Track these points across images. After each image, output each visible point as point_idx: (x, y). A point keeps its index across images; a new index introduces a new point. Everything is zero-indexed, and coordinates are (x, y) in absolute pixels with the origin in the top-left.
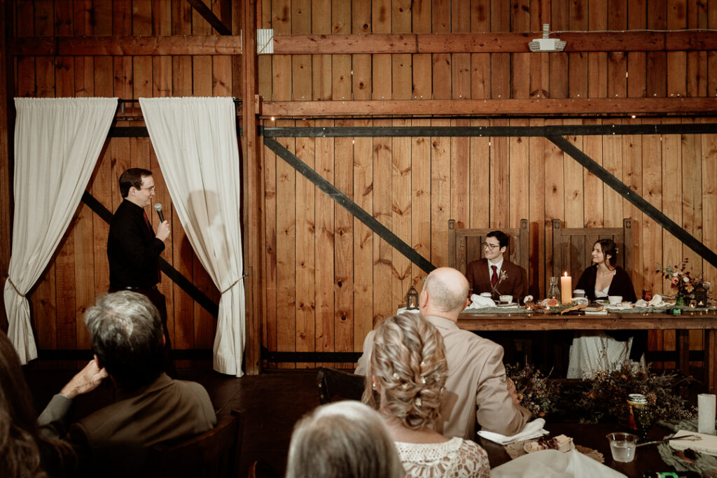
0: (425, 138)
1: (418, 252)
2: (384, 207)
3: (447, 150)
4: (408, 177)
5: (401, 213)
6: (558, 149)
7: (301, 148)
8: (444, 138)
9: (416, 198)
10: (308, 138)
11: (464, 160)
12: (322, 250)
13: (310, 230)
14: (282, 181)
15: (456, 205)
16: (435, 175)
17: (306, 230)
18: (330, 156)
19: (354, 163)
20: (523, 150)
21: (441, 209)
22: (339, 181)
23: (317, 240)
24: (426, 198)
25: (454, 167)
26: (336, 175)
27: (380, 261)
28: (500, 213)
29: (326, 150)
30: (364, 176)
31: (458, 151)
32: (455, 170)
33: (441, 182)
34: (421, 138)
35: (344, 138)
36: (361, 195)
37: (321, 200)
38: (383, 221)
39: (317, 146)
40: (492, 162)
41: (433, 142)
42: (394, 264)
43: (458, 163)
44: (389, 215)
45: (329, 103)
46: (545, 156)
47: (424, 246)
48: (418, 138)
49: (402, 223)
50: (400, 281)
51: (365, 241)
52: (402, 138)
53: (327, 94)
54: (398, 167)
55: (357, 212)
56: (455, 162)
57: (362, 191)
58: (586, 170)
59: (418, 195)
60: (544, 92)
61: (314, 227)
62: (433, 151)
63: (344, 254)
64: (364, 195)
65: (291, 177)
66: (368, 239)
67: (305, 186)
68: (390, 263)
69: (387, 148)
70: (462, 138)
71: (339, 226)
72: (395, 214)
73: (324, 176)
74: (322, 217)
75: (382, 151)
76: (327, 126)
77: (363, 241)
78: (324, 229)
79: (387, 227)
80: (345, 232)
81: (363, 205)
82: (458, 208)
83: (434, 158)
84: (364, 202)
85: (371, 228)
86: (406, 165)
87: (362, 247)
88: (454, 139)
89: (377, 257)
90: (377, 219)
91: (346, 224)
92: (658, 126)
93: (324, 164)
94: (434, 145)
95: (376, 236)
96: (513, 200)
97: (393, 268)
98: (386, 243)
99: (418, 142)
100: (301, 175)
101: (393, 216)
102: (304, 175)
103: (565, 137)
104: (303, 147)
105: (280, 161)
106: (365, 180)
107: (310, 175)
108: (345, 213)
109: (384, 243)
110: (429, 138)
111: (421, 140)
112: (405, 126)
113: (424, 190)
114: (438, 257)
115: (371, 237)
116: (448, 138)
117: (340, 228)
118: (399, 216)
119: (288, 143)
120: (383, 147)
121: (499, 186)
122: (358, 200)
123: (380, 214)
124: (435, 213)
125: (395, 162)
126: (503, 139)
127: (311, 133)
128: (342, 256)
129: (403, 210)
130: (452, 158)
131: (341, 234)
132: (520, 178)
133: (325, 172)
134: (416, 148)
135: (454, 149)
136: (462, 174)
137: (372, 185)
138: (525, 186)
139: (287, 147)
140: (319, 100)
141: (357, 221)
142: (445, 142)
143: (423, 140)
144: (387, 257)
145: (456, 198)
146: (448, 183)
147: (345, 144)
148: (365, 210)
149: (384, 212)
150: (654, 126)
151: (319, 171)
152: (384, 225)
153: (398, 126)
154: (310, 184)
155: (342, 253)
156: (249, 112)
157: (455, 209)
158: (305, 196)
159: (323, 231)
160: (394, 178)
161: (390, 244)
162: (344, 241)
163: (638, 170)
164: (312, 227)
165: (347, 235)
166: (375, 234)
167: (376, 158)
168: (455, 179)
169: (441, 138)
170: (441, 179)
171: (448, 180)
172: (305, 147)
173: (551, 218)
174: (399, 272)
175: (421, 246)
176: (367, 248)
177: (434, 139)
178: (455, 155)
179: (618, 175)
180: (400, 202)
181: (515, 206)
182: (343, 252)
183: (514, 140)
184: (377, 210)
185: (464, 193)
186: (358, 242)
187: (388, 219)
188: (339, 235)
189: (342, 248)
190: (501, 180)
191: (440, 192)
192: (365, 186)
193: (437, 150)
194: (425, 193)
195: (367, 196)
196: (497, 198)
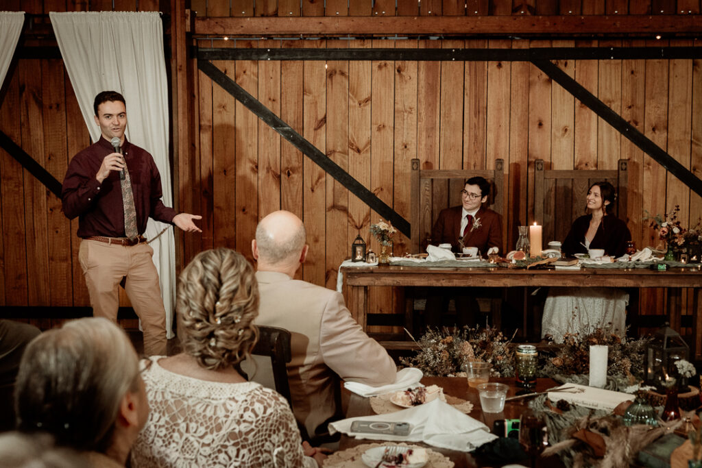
0: (388, 62)
1: (378, 197)
2: (339, 144)
3: (414, 75)
4: (368, 108)
5: (359, 151)
6: (545, 76)
7: (242, 73)
8: (411, 62)
9: (376, 133)
10: (249, 61)
11: (433, 89)
12: (267, 194)
13: (252, 169)
14: (220, 112)
15: (423, 143)
16: (399, 106)
17: (248, 170)
18: (275, 83)
19: (304, 91)
20: (504, 74)
21: (406, 147)
22: (287, 113)
23: (260, 182)
24: (388, 133)
25: (422, 95)
26: (283, 106)
27: (334, 207)
28: (476, 152)
29: (271, 75)
30: (316, 107)
31: (427, 77)
32: (422, 100)
33: (406, 114)
34: (383, 62)
35: (292, 62)
36: (312, 129)
37: (265, 134)
38: (337, 160)
39: (260, 71)
40: (467, 91)
41: (397, 66)
42: (350, 210)
43: (427, 92)
44: (345, 153)
45: (273, 19)
46: (530, 85)
47: (385, 190)
48: (380, 62)
49: (360, 163)
50: (358, 231)
51: (316, 184)
52: (361, 62)
53: (271, 10)
54: (355, 97)
55: (307, 149)
56: (423, 91)
57: (314, 125)
58: (578, 102)
59: (379, 129)
60: (529, 8)
61: (257, 167)
62: (398, 77)
63: (292, 199)
64: (315, 129)
65: (230, 107)
66: (320, 181)
67: (246, 118)
68: (345, 210)
69: (342, 74)
70: (431, 62)
71: (286, 165)
72: (351, 151)
73: (269, 106)
74: (266, 155)
75: (337, 78)
76: (272, 47)
77: (314, 182)
78: (269, 169)
79: (342, 167)
80: (293, 173)
81: (315, 141)
82: (426, 145)
83: (398, 86)
84: (315, 137)
85: (323, 168)
86: (365, 95)
87: (313, 191)
88: (422, 63)
89: (330, 202)
90: (331, 158)
91: (295, 163)
92: (665, 49)
93: (270, 92)
94: (399, 71)
95: (330, 178)
96: (491, 136)
97: (349, 215)
98: (341, 186)
99: (380, 67)
100: (242, 105)
101: (350, 155)
102: (245, 105)
103: (554, 61)
104: (245, 72)
105: (218, 89)
106: (316, 112)
107: (253, 105)
108: (293, 150)
109: (339, 185)
110: (393, 62)
111: (383, 64)
112: (365, 47)
113: (386, 124)
114: (402, 203)
115: (324, 179)
116: (415, 63)
117: (287, 168)
118: (357, 154)
119: (227, 68)
120: (338, 72)
121: (474, 120)
122: (308, 136)
123: (334, 151)
124: (399, 151)
125: (353, 91)
126: (480, 64)
127: (253, 54)
128: (289, 201)
129: (361, 147)
130: (420, 86)
131: (289, 174)
132: (499, 110)
133: (270, 103)
134: (377, 74)
135: (422, 76)
136: (431, 106)
137: (325, 117)
138: (504, 120)
139: (226, 72)
140: (263, 16)
141: (308, 161)
142: (411, 65)
143: (385, 65)
144: (342, 203)
145: (424, 134)
146: (414, 116)
147: (294, 69)
148: (317, 146)
149: (339, 149)
150: (660, 48)
151: (262, 100)
152: (338, 165)
153: (356, 47)
154: (253, 116)
155: (289, 197)
156: (178, 29)
157: (423, 146)
158: (247, 129)
159: (268, 172)
160: (351, 110)
161: (345, 187)
162: (292, 182)
163: (640, 102)
164: (254, 166)
165: (295, 176)
166: (328, 175)
167: (330, 86)
168: (423, 111)
169: (407, 62)
170: (406, 111)
171: (414, 112)
172: (248, 72)
173: (534, 158)
174: (356, 220)
175: (382, 189)
176: (319, 191)
177: (399, 63)
178: (422, 83)
179: (615, 108)
180: (358, 138)
181: (493, 144)
182: (291, 196)
183: (492, 65)
184: (331, 147)
185: (433, 128)
186: (308, 184)
187: (344, 157)
188: (287, 177)
189: (290, 191)
190: (477, 113)
191: (405, 126)
192: (316, 118)
193: (401, 76)
194: (387, 128)
195: (319, 130)
196: (472, 134)
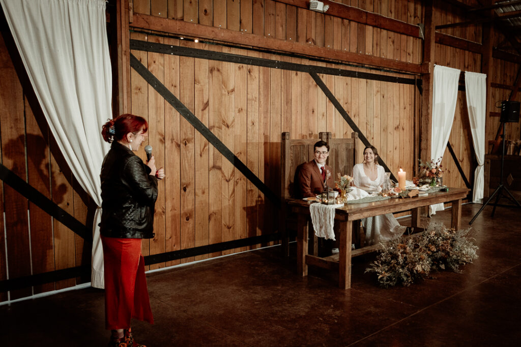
0: (244, 65)
1: (239, 158)
2: (217, 121)
3: (257, 76)
4: (233, 96)
5: (228, 126)
6: (315, 83)
7: (153, 63)
8: (255, 66)
9: (238, 114)
10: (158, 54)
11: (267, 85)
12: (171, 159)
13: (161, 140)
14: (136, 93)
15: (262, 121)
16: (249, 96)
17: (158, 142)
18: (176, 72)
19: (195, 81)
20: (299, 80)
21: (253, 124)
22: (184, 97)
23: (166, 150)
24: (244, 114)
25: (261, 90)
26: (181, 91)
27: (214, 167)
28: (287, 128)
29: (173, 67)
30: (203, 93)
31: (264, 77)
32: (262, 93)
33: (253, 102)
34: (241, 65)
35: (187, 58)
36: (200, 110)
37: (170, 112)
38: (215, 132)
39: (165, 63)
40: (283, 89)
41: (248, 69)
42: (223, 169)
43: (264, 87)
44: (220, 128)
45: (178, 23)
46: (309, 87)
47: (242, 154)
48: (239, 64)
49: (229, 135)
50: (227, 183)
51: (203, 151)
52: (229, 63)
53: (179, 15)
54: (226, 88)
55: (197, 124)
56: (262, 87)
57: (201, 107)
58: (328, 99)
59: (239, 112)
60: (313, 40)
61: (164, 139)
62: (249, 76)
63: (188, 162)
64: (203, 110)
65: (144, 89)
66: (206, 148)
67: (156, 99)
68: (220, 168)
69: (218, 70)
70: (266, 68)
71: (184, 138)
72: (224, 127)
73: (172, 90)
74: (171, 129)
75: (215, 73)
76: (174, 45)
77: (202, 149)
78: (172, 140)
79: (218, 138)
80: (189, 143)
81: (202, 119)
82: (264, 123)
83: (249, 82)
84: (202, 116)
85: (208, 140)
86: (231, 88)
87: (201, 156)
88: (261, 67)
89: (211, 164)
90: (212, 131)
91: (190, 136)
92: (358, 72)
93: (172, 81)
94: (249, 72)
95: (211, 146)
96: (293, 117)
97: (223, 173)
98: (218, 152)
99: (239, 68)
100: (153, 89)
101: (223, 129)
102: (155, 88)
103: (318, 74)
104: (155, 62)
105: (134, 74)
106: (203, 97)
107: (161, 89)
108: (188, 125)
109: (217, 151)
110: (246, 65)
111: (241, 66)
112: (231, 53)
113: (243, 108)
114: (251, 162)
115: (207, 147)
117: (185, 139)
118: (227, 129)
119: (141, 57)
120: (216, 69)
121: (286, 107)
122: (198, 115)
123: (214, 127)
124: (250, 127)
125: (224, 83)
126: (288, 71)
127: (163, 50)
128: (186, 164)
129: (229, 124)
130: (260, 83)
131: (186, 144)
132: (297, 102)
133: (173, 88)
134: (238, 72)
135: (261, 77)
136: (266, 96)
137: (208, 102)
138: (299, 109)
139: (141, 60)
140: (173, 19)
141: (198, 133)
142: (255, 68)
143: (242, 66)
144: (218, 164)
145: (262, 115)
146: (257, 103)
147: (188, 63)
148: (203, 123)
149: (217, 125)
150: (356, 72)
151: (167, 86)
152: (216, 136)
153: (226, 52)
154: (161, 99)
155: (186, 161)
157: (262, 124)
158: (157, 109)
159: (172, 142)
160: (223, 97)
161: (221, 153)
162: (188, 150)
163: (349, 101)
164: (162, 138)
165: (190, 145)
166: (210, 144)
167: (211, 79)
168: (262, 100)
169: (253, 66)
170: (253, 100)
171: (258, 100)
172: (156, 62)
173: (311, 131)
174: (226, 175)
175: (241, 153)
176: (205, 156)
177: (249, 66)
178: (261, 81)
179: (341, 103)
180: (227, 117)
181: (294, 123)
182: (188, 160)
183: (294, 72)
184: (212, 124)
185: (267, 111)
186: (198, 151)
187: (219, 131)
188: (184, 145)
189: (187, 157)
190: (287, 103)
191: (253, 110)
192: (203, 102)
193: (251, 76)
194: (243, 110)
195: (204, 111)
196: (285, 116)
